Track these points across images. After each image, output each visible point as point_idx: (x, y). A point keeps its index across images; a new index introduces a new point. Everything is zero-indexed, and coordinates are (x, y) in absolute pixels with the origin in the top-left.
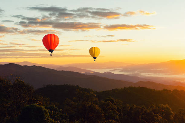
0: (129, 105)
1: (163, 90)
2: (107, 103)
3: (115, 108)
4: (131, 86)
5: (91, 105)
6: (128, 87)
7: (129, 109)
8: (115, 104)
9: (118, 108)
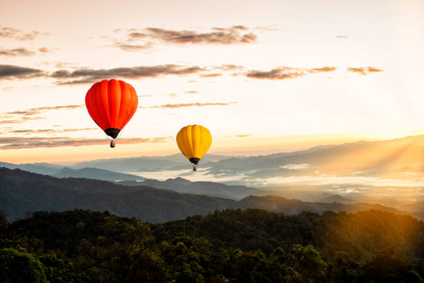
0: (226, 251)
1: (302, 214)
2: (176, 247)
3: (194, 259)
4: (229, 208)
5: (141, 251)
6: (223, 211)
7: (228, 259)
8: (194, 250)
9: (201, 258)
